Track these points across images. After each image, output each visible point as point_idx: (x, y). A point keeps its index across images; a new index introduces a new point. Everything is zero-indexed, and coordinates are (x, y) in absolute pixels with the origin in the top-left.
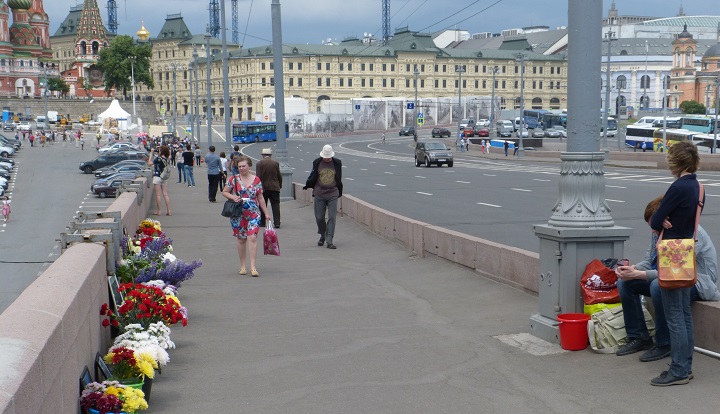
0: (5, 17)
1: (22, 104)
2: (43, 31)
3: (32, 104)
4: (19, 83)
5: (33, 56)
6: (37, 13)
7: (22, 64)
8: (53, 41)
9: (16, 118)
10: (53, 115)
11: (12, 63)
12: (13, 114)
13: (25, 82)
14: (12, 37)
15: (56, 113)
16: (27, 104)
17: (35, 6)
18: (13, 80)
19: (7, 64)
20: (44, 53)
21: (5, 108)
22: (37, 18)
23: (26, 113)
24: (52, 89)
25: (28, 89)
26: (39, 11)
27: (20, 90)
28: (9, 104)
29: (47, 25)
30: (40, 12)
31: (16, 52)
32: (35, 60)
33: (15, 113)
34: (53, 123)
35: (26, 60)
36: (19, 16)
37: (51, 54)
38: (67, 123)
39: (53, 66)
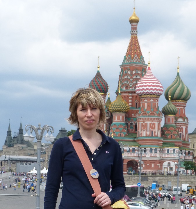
0: (160, 121)
1: (166, 178)
2: (184, 129)
3: (172, 179)
4: (165, 164)
5: (176, 146)
6: (180, 117)
7: (168, 152)
8: (190, 136)
9: (160, 188)
10: (185, 187)
11: (161, 151)
12: (159, 186)
13: (169, 164)
14: (163, 133)
15: (188, 185)
16: (169, 179)
17: (179, 113)
18: (161, 162)
19: (158, 152)
20: (183, 144)
21: (154, 182)
22: (180, 120)
23: (168, 185)
24: (187, 169)
25: (171, 169)
26: (182, 116)
27: (166, 170)
28: (157, 179)
29: (187, 125)
30: (184, 117)
31: (165, 144)
32: (177, 149)
33: (161, 185)
34: (185, 192)
35: (171, 149)
36: (169, 119)
37: (189, 145)
38: (194, 192)
39: (189, 153)
